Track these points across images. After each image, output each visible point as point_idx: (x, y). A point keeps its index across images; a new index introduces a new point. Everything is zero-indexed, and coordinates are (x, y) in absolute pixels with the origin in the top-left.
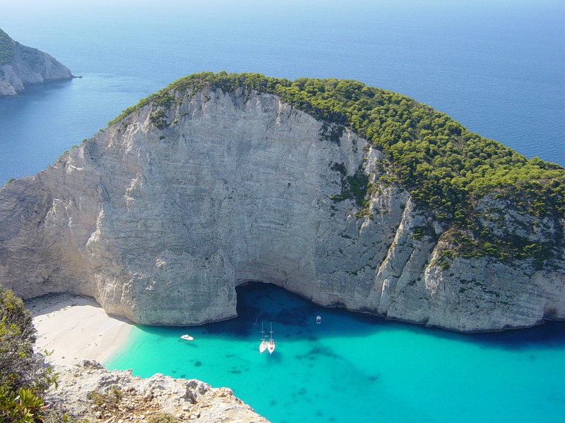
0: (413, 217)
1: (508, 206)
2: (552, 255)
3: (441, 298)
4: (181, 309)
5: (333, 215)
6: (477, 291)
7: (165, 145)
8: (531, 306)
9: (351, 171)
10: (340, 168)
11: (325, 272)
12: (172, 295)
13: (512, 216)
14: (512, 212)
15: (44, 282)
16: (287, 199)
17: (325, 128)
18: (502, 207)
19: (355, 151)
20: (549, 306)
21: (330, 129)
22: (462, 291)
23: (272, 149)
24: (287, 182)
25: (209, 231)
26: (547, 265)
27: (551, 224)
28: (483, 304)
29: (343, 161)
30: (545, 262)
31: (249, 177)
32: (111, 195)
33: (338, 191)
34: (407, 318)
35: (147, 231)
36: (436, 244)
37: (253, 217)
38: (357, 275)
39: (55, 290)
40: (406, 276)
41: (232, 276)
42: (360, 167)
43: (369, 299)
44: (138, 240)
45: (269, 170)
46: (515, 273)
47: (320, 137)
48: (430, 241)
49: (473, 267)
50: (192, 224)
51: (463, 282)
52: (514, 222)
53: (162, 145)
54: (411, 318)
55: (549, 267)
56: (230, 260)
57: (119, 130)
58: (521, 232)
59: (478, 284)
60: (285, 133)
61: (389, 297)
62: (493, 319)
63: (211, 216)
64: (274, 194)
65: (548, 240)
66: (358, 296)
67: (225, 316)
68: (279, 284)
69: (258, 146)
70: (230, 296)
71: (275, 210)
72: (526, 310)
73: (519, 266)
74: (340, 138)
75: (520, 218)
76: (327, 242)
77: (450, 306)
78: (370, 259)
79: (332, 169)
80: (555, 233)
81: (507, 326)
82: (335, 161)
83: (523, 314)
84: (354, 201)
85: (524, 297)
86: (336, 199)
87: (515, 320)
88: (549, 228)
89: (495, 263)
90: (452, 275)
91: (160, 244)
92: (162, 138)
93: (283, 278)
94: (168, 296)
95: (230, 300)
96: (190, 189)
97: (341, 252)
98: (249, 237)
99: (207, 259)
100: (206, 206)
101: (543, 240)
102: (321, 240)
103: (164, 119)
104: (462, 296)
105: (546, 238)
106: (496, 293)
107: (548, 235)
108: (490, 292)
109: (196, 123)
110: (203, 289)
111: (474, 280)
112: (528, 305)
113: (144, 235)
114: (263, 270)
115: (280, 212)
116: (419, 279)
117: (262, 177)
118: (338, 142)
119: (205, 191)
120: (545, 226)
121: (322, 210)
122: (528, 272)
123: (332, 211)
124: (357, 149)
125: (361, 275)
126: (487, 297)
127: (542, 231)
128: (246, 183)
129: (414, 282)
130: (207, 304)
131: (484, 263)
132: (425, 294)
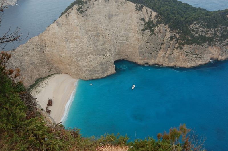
0: (170, 33)
1: (200, 26)
2: (213, 40)
3: (180, 58)
4: (99, 74)
5: (143, 36)
6: (191, 55)
7: (84, 19)
8: (207, 57)
9: (147, 20)
10: (143, 19)
11: (142, 54)
12: (95, 70)
13: (201, 30)
14: (201, 28)
15: (49, 71)
16: (127, 32)
17: (137, 6)
18: (198, 27)
19: (148, 13)
20: (212, 56)
21: (138, 6)
22: (187, 55)
23: (120, 16)
24: (126, 27)
25: (103, 46)
26: (212, 44)
27: (213, 31)
28: (193, 59)
29: (144, 17)
30: (212, 43)
31: (113, 26)
32: (68, 39)
33: (144, 27)
34: (169, 66)
35: (83, 50)
36: (178, 41)
37: (117, 40)
38: (152, 54)
39: (54, 73)
40: (168, 52)
41: (113, 60)
42: (150, 18)
43: (156, 61)
44: (80, 53)
45: (120, 23)
46: (203, 48)
47: (136, 9)
48: (176, 41)
49: (190, 47)
50: (97, 45)
51: (187, 53)
52: (201, 31)
53: (83, 19)
54: (171, 66)
55: (213, 44)
56: (112, 55)
57: (66, 16)
58: (204, 34)
59: (192, 53)
60: (124, 10)
61: (163, 60)
62: (196, 63)
63: (103, 41)
64: (122, 31)
65: (212, 36)
66: (153, 61)
67: (112, 73)
68: (126, 59)
69: (115, 15)
70: (113, 67)
71: (123, 36)
72: (206, 59)
73: (204, 45)
74: (142, 9)
75: (203, 30)
76: (142, 45)
77: (183, 60)
78: (156, 48)
79: (141, 20)
80: (214, 33)
81: (200, 64)
82: (141, 17)
83: (205, 60)
84: (149, 30)
85: (205, 55)
86: (143, 30)
87: (203, 62)
88: (212, 32)
89: (197, 45)
90: (184, 51)
91: (88, 53)
92: (82, 17)
93: (127, 57)
94: (94, 70)
95: (113, 68)
96: (95, 33)
97: (146, 47)
98: (116, 46)
99: (104, 56)
100: (101, 38)
101: (210, 36)
102: (140, 44)
103: (82, 10)
104: (187, 57)
105: (212, 35)
106: (197, 55)
107: (212, 34)
108: (196, 55)
109: (93, 9)
110: (104, 66)
111: (190, 52)
112: (206, 57)
113: (82, 51)
114: (121, 56)
115: (125, 37)
116: (173, 53)
117: (118, 26)
118: (141, 10)
119: (100, 33)
120: (211, 31)
121: (139, 35)
122: (207, 47)
123: (142, 34)
124: (148, 12)
125: (153, 54)
126: (194, 56)
127: (210, 33)
128: (113, 28)
129: (171, 54)
130: (107, 70)
131: (194, 46)
132: (175, 58)
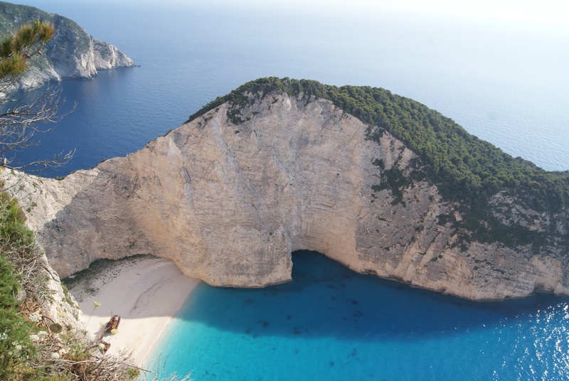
0: (439, 207)
1: (515, 202)
2: (547, 243)
3: (458, 273)
4: (248, 275)
5: (372, 201)
6: (487, 270)
7: (239, 139)
8: (527, 281)
9: (389, 165)
10: (380, 163)
11: (364, 247)
12: (242, 263)
13: (518, 210)
14: (518, 207)
15: (130, 246)
16: (335, 186)
17: (369, 129)
18: (511, 202)
19: (392, 150)
20: (539, 281)
21: (373, 131)
22: (476, 268)
23: (325, 145)
24: (336, 173)
25: (273, 211)
26: (542, 250)
27: (548, 218)
28: (490, 279)
29: (382, 157)
30: (541, 247)
31: (306, 167)
32: (192, 178)
33: (378, 182)
34: (428, 287)
35: (222, 210)
36: (457, 230)
37: (308, 201)
38: (389, 250)
39: (140, 253)
40: (430, 253)
41: (289, 247)
42: (396, 163)
43: (397, 269)
44: (214, 217)
45: (323, 163)
46: (518, 255)
47: (366, 137)
48: (452, 227)
49: (486, 250)
50: (259, 205)
51: (477, 261)
52: (518, 215)
53: (237, 138)
54: (431, 287)
55: (544, 252)
56: (289, 234)
57: (200, 123)
58: (524, 223)
59: (489, 263)
60: (337, 132)
61: (414, 269)
62: (497, 291)
63: (275, 199)
64: (326, 182)
65: (544, 230)
66: (388, 267)
67: (283, 279)
68: (322, 252)
69: (314, 142)
70: (288, 264)
71: (325, 195)
72: (522, 285)
73: (521, 251)
74: (381, 139)
75: (524, 211)
76: (367, 223)
77: (465, 280)
78: (401, 238)
79: (374, 164)
80: (550, 225)
81: (507, 297)
82: (376, 157)
83: (520, 288)
84: (390, 191)
85: (523, 274)
86: (376, 188)
87: (514, 292)
88: (546, 220)
89: (503, 247)
90: (469, 255)
91: (232, 221)
92: (237, 132)
93: (326, 248)
94: (238, 264)
95: (288, 267)
96: (259, 176)
97: (378, 231)
98: (303, 216)
99: (271, 234)
100: (271, 190)
101: (540, 230)
102: (362, 221)
103: (239, 116)
104: (475, 273)
105: (543, 228)
106: (501, 271)
107: (544, 226)
108: (498, 270)
109: (266, 120)
110: (266, 259)
111: (486, 260)
112: (524, 281)
113: (220, 213)
114: (311, 241)
115: (329, 196)
116: (441, 257)
117: (316, 167)
118: (379, 142)
119: (270, 178)
120: (543, 218)
121: (364, 197)
122: (528, 255)
123: (372, 198)
124: (394, 149)
125: (392, 251)
126: (495, 274)
127: (540, 223)
128: (303, 172)
129: (436, 258)
130: (270, 270)
131: (495, 247)
132: (444, 269)
